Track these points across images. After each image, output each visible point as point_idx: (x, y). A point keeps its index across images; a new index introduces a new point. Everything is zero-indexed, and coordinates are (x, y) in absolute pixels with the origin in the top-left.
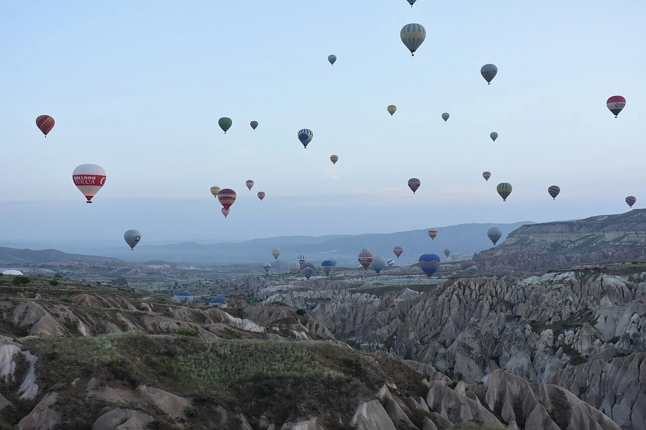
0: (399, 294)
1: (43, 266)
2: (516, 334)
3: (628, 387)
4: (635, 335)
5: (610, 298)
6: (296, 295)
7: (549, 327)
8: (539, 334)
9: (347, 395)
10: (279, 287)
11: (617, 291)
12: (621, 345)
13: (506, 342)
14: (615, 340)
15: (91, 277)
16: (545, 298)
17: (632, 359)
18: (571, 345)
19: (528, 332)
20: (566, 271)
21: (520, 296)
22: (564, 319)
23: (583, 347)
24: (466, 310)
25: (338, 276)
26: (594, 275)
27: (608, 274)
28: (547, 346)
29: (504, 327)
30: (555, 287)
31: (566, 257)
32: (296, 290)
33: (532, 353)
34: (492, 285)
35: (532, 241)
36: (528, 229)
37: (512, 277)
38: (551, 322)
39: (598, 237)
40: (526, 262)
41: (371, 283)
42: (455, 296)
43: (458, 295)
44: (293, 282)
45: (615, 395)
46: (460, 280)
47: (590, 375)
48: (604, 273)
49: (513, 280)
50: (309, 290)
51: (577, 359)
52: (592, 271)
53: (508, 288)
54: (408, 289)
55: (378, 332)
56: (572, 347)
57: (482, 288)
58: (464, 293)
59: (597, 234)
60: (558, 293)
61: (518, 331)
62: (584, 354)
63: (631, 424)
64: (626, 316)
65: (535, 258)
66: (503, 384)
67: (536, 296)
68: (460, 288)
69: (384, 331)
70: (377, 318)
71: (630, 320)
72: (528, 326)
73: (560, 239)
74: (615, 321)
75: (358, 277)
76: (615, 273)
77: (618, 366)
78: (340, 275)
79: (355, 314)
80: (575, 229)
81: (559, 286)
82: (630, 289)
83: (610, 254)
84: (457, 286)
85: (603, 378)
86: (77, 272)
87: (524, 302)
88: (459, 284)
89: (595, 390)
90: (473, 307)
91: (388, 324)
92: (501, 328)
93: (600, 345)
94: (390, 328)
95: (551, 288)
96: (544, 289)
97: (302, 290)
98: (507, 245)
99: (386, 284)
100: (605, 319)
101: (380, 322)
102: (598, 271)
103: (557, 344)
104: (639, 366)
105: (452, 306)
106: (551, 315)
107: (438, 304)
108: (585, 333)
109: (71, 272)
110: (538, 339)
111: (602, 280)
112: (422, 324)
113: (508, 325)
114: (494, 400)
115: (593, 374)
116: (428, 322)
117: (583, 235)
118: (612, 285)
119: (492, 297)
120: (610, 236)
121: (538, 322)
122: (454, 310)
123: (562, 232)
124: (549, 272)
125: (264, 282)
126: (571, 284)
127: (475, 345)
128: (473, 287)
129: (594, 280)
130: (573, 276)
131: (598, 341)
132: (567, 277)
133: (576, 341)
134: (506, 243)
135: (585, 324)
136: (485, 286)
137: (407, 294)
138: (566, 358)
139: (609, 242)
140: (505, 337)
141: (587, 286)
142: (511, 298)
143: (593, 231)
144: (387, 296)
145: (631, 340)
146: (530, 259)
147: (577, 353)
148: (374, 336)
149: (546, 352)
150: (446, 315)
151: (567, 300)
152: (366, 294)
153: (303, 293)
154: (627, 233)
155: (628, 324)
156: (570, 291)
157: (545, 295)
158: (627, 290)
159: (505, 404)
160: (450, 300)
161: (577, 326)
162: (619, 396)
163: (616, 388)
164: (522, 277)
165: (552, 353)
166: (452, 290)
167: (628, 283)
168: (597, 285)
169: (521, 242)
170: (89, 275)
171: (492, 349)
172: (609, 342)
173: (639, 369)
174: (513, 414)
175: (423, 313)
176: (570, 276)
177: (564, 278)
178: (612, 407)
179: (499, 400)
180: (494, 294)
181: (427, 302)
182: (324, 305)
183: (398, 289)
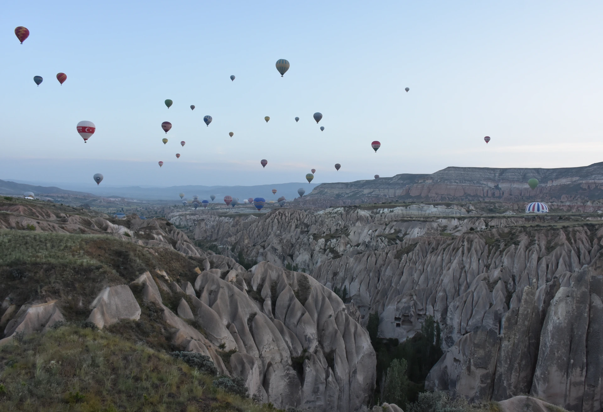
0: (247, 218)
1: (47, 196)
2: (304, 241)
3: (360, 272)
4: (369, 242)
5: (361, 223)
6: (188, 217)
7: (323, 237)
8: (317, 241)
9: (94, 280)
10: (180, 213)
11: (365, 219)
12: (361, 248)
13: (297, 246)
14: (358, 245)
15: (73, 203)
16: (326, 222)
17: (364, 256)
18: (334, 248)
19: (311, 240)
20: (339, 207)
21: (313, 221)
22: (332, 233)
23: (340, 249)
24: (282, 228)
25: (216, 208)
26: (353, 210)
27: (361, 209)
28: (321, 248)
29: (299, 238)
30: (332, 215)
31: (343, 202)
32: (189, 214)
33: (312, 253)
34: (298, 214)
35: (326, 192)
36: (324, 186)
37: (312, 211)
38: (325, 235)
39: (360, 191)
40: (322, 204)
41: (233, 212)
42: (276, 220)
43: (278, 219)
44: (190, 210)
45: (353, 277)
46: (280, 210)
47: (340, 265)
48: (359, 209)
49: (313, 213)
50: (197, 215)
51: (337, 255)
52: (353, 208)
53: (306, 216)
54: (252, 216)
55: (229, 239)
56: (335, 249)
57: (292, 216)
58: (281, 218)
59: (360, 190)
60: (334, 219)
61: (305, 240)
62: (341, 253)
63: (359, 294)
64: (366, 231)
65: (327, 201)
66: (266, 271)
67: (322, 221)
68: (280, 215)
69: (233, 239)
70: (230, 231)
71: (367, 233)
72: (311, 237)
73: (341, 192)
74: (360, 234)
75: (227, 209)
76: (364, 209)
77: (356, 259)
78: (218, 207)
79: (219, 229)
80: (349, 186)
81: (335, 215)
82: (372, 218)
83: (366, 201)
84: (278, 214)
85: (347, 267)
86: (66, 200)
87: (315, 224)
88: (279, 213)
89: (342, 274)
90: (286, 226)
91: (236, 235)
92: (297, 237)
93: (350, 248)
94: (236, 238)
95: (330, 216)
96: (327, 217)
97: (192, 214)
98: (312, 194)
99: (242, 212)
100: (354, 233)
101: (231, 234)
102: (356, 207)
103: (327, 247)
104: (367, 260)
105: (274, 225)
106: (325, 231)
107: (266, 224)
108: (342, 241)
109: (63, 200)
110: (316, 244)
111: (358, 212)
112: (256, 235)
113: (301, 236)
114: (257, 284)
115: (342, 265)
116: (259, 234)
117: (353, 190)
118: (363, 215)
119: (297, 220)
120: (366, 191)
121: (317, 234)
122: (275, 228)
123: (342, 188)
124: (330, 207)
125: (173, 210)
126: (341, 214)
127: (279, 248)
128: (287, 215)
129: (354, 212)
130: (342, 210)
131: (349, 245)
132: (339, 210)
133: (337, 246)
134: (312, 193)
135: (342, 236)
136: (294, 215)
137: (252, 219)
138: (331, 255)
139: (365, 194)
140: (298, 243)
141: (349, 216)
142: (308, 221)
143: (358, 188)
144: (237, 218)
145: (366, 245)
146: (324, 202)
147: (337, 253)
148: (227, 242)
149: (319, 252)
150: (270, 230)
151: (338, 223)
152: (228, 218)
153: (193, 216)
154: (375, 190)
155: (366, 236)
156: (340, 218)
157: (326, 220)
158: (370, 218)
159: (264, 286)
160: (273, 222)
161: (339, 237)
162: (355, 277)
163: (354, 272)
164: (317, 211)
165: (323, 252)
166: (274, 216)
167: (371, 214)
168: (355, 215)
169: (321, 193)
170: (73, 202)
171: (290, 251)
172: (355, 246)
173: (367, 261)
174: (270, 293)
175: (257, 229)
176: (341, 210)
177: (337, 211)
178: (350, 284)
179: (261, 283)
180: (298, 219)
181: (260, 223)
182: (200, 223)
183: (246, 216)
